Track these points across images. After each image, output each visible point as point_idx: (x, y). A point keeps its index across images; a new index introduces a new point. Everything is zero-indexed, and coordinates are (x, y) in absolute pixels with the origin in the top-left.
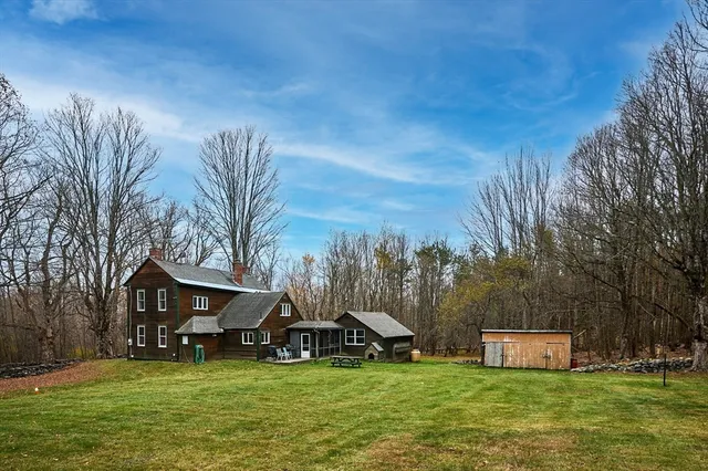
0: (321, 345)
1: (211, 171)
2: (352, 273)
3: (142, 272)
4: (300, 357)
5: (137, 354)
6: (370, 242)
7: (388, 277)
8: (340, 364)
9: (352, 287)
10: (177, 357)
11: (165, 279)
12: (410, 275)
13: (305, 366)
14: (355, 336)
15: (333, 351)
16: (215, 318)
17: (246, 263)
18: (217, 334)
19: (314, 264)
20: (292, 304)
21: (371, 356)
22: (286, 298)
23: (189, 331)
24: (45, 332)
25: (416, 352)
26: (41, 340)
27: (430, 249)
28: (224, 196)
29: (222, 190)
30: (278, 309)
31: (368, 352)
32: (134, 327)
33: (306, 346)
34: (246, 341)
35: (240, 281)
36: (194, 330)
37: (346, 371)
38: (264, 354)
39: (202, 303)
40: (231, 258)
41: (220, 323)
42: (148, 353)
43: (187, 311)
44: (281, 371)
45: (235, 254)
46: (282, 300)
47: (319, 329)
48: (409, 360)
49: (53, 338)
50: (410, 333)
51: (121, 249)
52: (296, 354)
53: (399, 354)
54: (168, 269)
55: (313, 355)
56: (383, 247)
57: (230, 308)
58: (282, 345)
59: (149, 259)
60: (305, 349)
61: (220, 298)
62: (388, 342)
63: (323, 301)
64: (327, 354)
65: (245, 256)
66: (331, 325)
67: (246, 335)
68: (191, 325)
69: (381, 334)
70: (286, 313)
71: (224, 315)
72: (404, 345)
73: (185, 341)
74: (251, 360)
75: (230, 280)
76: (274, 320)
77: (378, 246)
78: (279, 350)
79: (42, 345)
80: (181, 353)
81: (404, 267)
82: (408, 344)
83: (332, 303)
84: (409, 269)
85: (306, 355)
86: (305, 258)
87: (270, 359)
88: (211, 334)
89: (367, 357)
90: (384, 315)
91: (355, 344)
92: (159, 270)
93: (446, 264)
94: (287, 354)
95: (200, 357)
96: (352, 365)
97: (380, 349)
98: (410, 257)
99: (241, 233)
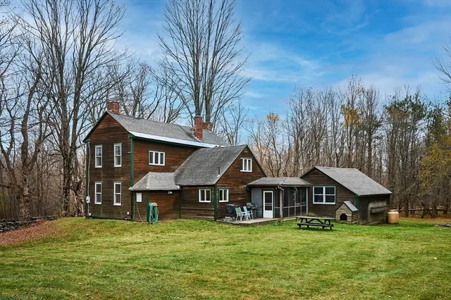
0: (285, 204)
1: (175, 29)
2: (317, 133)
3: (100, 127)
4: (262, 217)
5: (95, 212)
6: (336, 100)
7: (356, 134)
8: (308, 227)
9: (318, 146)
10: (131, 215)
11: (121, 134)
12: (380, 132)
13: (267, 227)
14: (324, 194)
15: (298, 211)
16: (172, 175)
17: (208, 119)
18: (174, 191)
19: (279, 123)
20: (254, 159)
21: (344, 217)
22: (247, 152)
23: (143, 188)
24: (22, 190)
25: (394, 213)
26: (18, 198)
27: (402, 104)
28: (188, 53)
29: (185, 47)
30: (238, 164)
31: (339, 213)
32: (92, 184)
33: (269, 204)
34: (203, 199)
35: (200, 136)
36: (149, 187)
37: (316, 236)
38: (222, 213)
39: (159, 158)
40: (194, 115)
41: (176, 179)
42: (104, 212)
43: (142, 166)
44: (239, 233)
45: (198, 111)
46: (243, 154)
47: (283, 186)
48: (386, 221)
49: (29, 196)
50: (387, 191)
51: (99, 114)
52: (257, 214)
53: (375, 215)
54: (124, 123)
55: (276, 215)
56: (351, 103)
57: (189, 163)
58: (242, 204)
59: (106, 114)
60: (268, 208)
61: (178, 153)
62: (363, 201)
63: (288, 160)
64: (292, 214)
65: (208, 112)
66: (296, 181)
67: (203, 192)
68: (145, 182)
69: (356, 191)
70: (247, 168)
71: (182, 171)
72: (380, 204)
73: (139, 198)
74: (208, 220)
75: (190, 135)
76: (234, 176)
77: (345, 103)
78: (238, 210)
79: (20, 202)
80: (135, 211)
81: (373, 124)
82: (385, 204)
83: (297, 162)
84: (378, 125)
85: (268, 215)
86: (270, 117)
87: (228, 219)
88: (167, 191)
89: (338, 217)
90: (355, 172)
91: (324, 203)
92: (116, 125)
93: (420, 118)
94: (247, 213)
95: (154, 216)
96: (324, 228)
97: (354, 209)
98: (379, 112)
99: (204, 89)
